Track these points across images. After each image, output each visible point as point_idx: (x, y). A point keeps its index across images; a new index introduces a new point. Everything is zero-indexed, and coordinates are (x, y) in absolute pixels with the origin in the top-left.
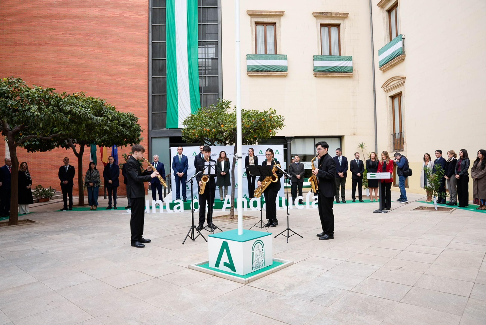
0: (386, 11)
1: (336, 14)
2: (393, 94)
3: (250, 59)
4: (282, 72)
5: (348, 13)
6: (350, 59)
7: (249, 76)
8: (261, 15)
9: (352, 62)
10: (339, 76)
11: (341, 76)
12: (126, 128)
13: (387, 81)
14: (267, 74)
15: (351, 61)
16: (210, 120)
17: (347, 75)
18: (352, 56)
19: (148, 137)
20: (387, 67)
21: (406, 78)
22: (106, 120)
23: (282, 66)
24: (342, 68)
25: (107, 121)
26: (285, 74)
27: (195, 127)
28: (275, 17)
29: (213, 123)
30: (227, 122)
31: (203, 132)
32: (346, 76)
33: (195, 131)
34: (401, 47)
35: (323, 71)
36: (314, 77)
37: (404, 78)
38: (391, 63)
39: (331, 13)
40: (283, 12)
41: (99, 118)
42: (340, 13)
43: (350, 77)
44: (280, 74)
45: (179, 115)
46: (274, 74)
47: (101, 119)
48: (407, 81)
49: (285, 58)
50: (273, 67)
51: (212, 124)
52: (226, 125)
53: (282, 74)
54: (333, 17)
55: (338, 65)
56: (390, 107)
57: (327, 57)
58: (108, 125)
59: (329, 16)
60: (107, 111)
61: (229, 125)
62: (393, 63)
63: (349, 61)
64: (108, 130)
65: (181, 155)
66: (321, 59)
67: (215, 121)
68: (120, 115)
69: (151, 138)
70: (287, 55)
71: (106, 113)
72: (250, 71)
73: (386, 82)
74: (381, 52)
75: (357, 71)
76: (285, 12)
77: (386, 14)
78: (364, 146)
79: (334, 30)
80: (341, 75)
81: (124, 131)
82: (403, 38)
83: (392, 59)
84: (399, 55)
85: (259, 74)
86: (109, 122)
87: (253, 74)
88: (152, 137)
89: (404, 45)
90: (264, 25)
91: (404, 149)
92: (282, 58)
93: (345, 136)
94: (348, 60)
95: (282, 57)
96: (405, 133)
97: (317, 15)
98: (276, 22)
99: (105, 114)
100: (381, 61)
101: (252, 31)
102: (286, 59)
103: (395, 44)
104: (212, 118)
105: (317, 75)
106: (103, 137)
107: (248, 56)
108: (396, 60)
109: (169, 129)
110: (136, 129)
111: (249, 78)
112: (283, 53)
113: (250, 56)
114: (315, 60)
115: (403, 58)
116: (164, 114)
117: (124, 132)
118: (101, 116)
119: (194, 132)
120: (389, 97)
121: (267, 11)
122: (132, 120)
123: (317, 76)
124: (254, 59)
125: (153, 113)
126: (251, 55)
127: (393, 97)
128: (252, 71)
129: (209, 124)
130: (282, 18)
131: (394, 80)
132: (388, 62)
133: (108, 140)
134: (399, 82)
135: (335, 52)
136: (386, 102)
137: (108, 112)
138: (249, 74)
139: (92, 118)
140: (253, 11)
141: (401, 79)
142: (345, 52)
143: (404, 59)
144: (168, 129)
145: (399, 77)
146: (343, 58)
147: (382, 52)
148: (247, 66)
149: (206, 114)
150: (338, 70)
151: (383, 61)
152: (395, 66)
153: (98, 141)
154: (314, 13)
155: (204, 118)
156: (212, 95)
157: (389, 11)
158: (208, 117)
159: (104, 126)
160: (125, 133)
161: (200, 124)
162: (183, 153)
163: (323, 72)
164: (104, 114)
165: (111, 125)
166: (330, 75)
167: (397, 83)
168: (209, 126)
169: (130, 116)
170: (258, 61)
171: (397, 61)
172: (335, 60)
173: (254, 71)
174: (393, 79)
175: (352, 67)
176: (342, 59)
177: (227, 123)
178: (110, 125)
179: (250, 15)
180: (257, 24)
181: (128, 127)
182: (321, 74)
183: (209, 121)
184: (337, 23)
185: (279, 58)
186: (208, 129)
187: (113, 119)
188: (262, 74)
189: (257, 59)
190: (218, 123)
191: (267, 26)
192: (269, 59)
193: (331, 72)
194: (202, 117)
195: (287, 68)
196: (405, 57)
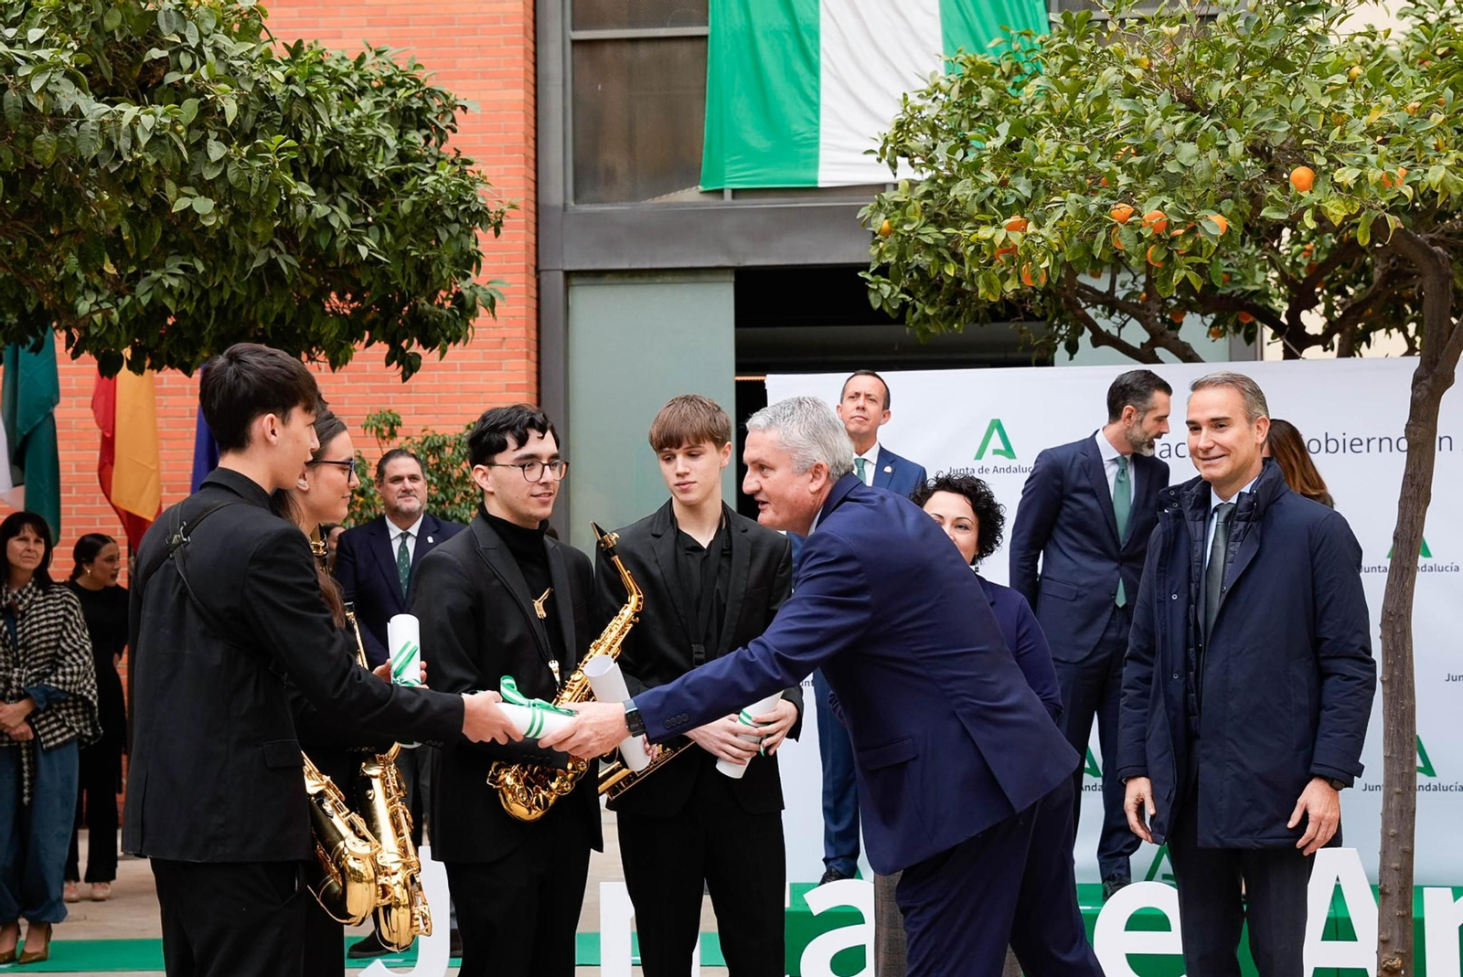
12: (353, 196)
16: (1179, 128)
19: (537, 271)
22: (189, 128)
25: (197, 134)
27: (1023, 187)
29: (1213, 154)
30: (1354, 138)
31: (1102, 235)
33: (1031, 228)
41: (129, 111)
45: (824, 61)
47: (148, 121)
51: (1201, 167)
52: (1347, 176)
58: (210, 175)
60: (193, 42)
61: (1374, 175)
64: (210, 223)
65: (872, 455)
67: (1233, 134)
68: (308, 82)
69: (561, 274)
71: (185, 61)
81: (334, 222)
86: (216, 150)
88: (568, 275)
99: (178, 67)
104: (1191, 104)
106: (142, 287)
109: (735, 192)
110: (440, 208)
116: (684, 50)
117: (334, 236)
118: (146, 87)
119: (1016, 238)
122: (407, 118)
125: (575, 43)
129: (1171, 167)
133: (190, 308)
137: (207, 51)
139: (66, 109)
144: (720, 192)
149: (1134, 63)
153: (98, 318)
155: (1118, 105)
158: (1163, 100)
159: (170, 187)
160: (341, 243)
161: (1075, 166)
162: (890, 437)
164: (172, 77)
165: (232, 176)
168: (1171, 184)
169: (389, 82)
177: (1353, 148)
178: (224, 174)
181: (367, 189)
183: (1175, 140)
186: (1153, 209)
187: (250, 118)
190: (1256, 150)
194: (1103, 100)
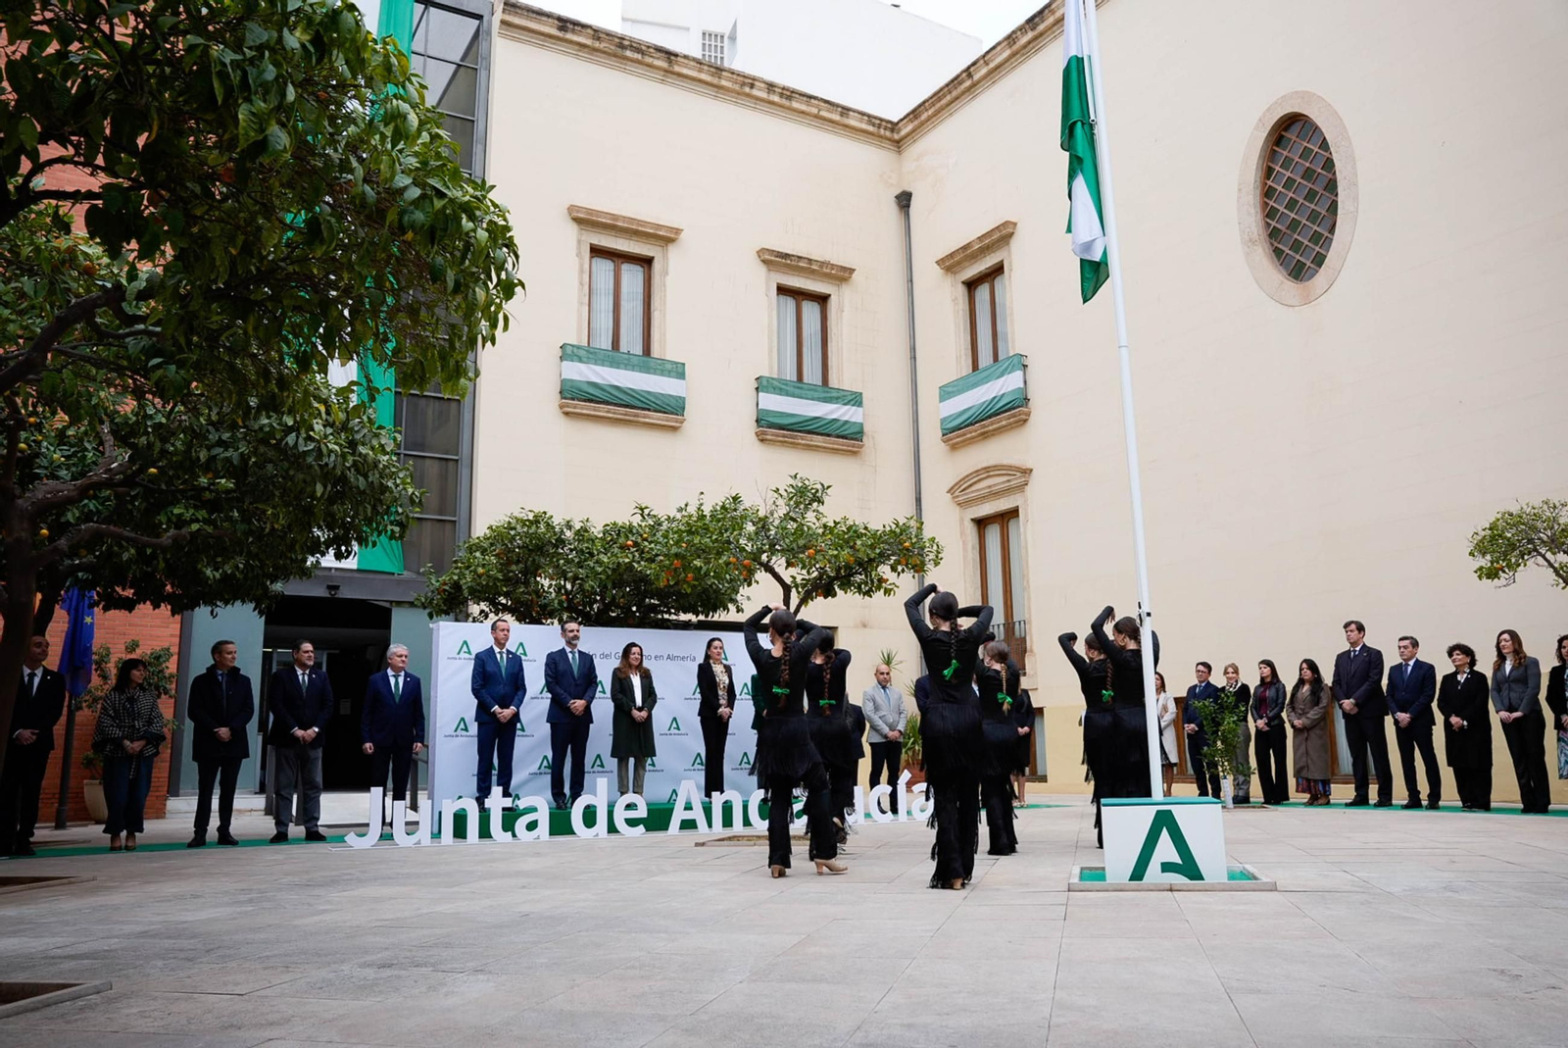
0: (963, 283)
1: (823, 264)
2: (984, 514)
3: (572, 361)
4: (672, 413)
5: (854, 270)
6: (856, 399)
7: (567, 414)
8: (612, 227)
9: (860, 409)
10: (825, 448)
11: (831, 446)
13: (967, 476)
14: (626, 415)
15: (858, 406)
17: (848, 446)
18: (861, 394)
20: (969, 436)
21: (1031, 470)
23: (670, 396)
24: (838, 424)
26: (677, 422)
28: (653, 241)
32: (845, 448)
34: (1021, 388)
35: (781, 427)
36: (758, 442)
37: (1027, 472)
38: (984, 426)
39: (810, 261)
40: (678, 231)
42: (833, 265)
43: (855, 453)
44: (662, 420)
46: (644, 418)
48: (1035, 480)
49: (677, 373)
50: (643, 397)
53: (667, 421)
54: (813, 271)
55: (826, 414)
56: (973, 548)
57: (794, 387)
59: (802, 267)
62: (990, 428)
63: (853, 405)
65: (504, 651)
66: (781, 389)
70: (684, 364)
72: (573, 399)
73: (964, 479)
74: (946, 392)
75: (873, 438)
76: (683, 233)
77: (961, 290)
79: (811, 311)
80: (833, 444)
82: (1024, 364)
83: (990, 417)
84: (1014, 409)
85: (600, 411)
87: (582, 409)
89: (1025, 382)
90: (614, 259)
91: (1027, 671)
92: (670, 372)
93: (839, 629)
94: (853, 402)
95: (669, 366)
96: (1030, 622)
97: (773, 258)
98: (653, 258)
100: (950, 416)
101: (581, 271)
102: (681, 375)
103: (998, 377)
105: (769, 437)
107: (569, 350)
108: (1001, 421)
111: (563, 419)
112: (672, 355)
113: (575, 350)
114: (763, 391)
115: (1024, 417)
120: (972, 520)
121: (632, 220)
123: (766, 440)
124: (585, 360)
126: (579, 347)
127: (981, 523)
128: (579, 400)
130: (672, 249)
131: (991, 473)
132: (976, 423)
134: (1009, 481)
135: (812, 375)
136: (961, 534)
138: (568, 407)
140: (590, 211)
141: (1019, 474)
142: (844, 380)
143: (1025, 421)
145: (1010, 468)
146: (839, 395)
147: (953, 392)
148: (563, 382)
150: (824, 427)
151: (954, 419)
152: (993, 435)
154: (761, 252)
156: (437, 461)
157: (971, 285)
163: (783, 429)
166: (803, 442)
167: (1004, 482)
170: (598, 368)
171: (1004, 423)
172: (819, 399)
173: (585, 401)
174: (988, 471)
175: (862, 424)
176: (838, 398)
179: (578, 221)
180: (597, 251)
182: (777, 436)
184: (823, 291)
185: (662, 371)
188: (608, 412)
189: (596, 364)
191: (622, 263)
192: (631, 367)
193: (809, 432)
195: (684, 403)
196: (1028, 414)
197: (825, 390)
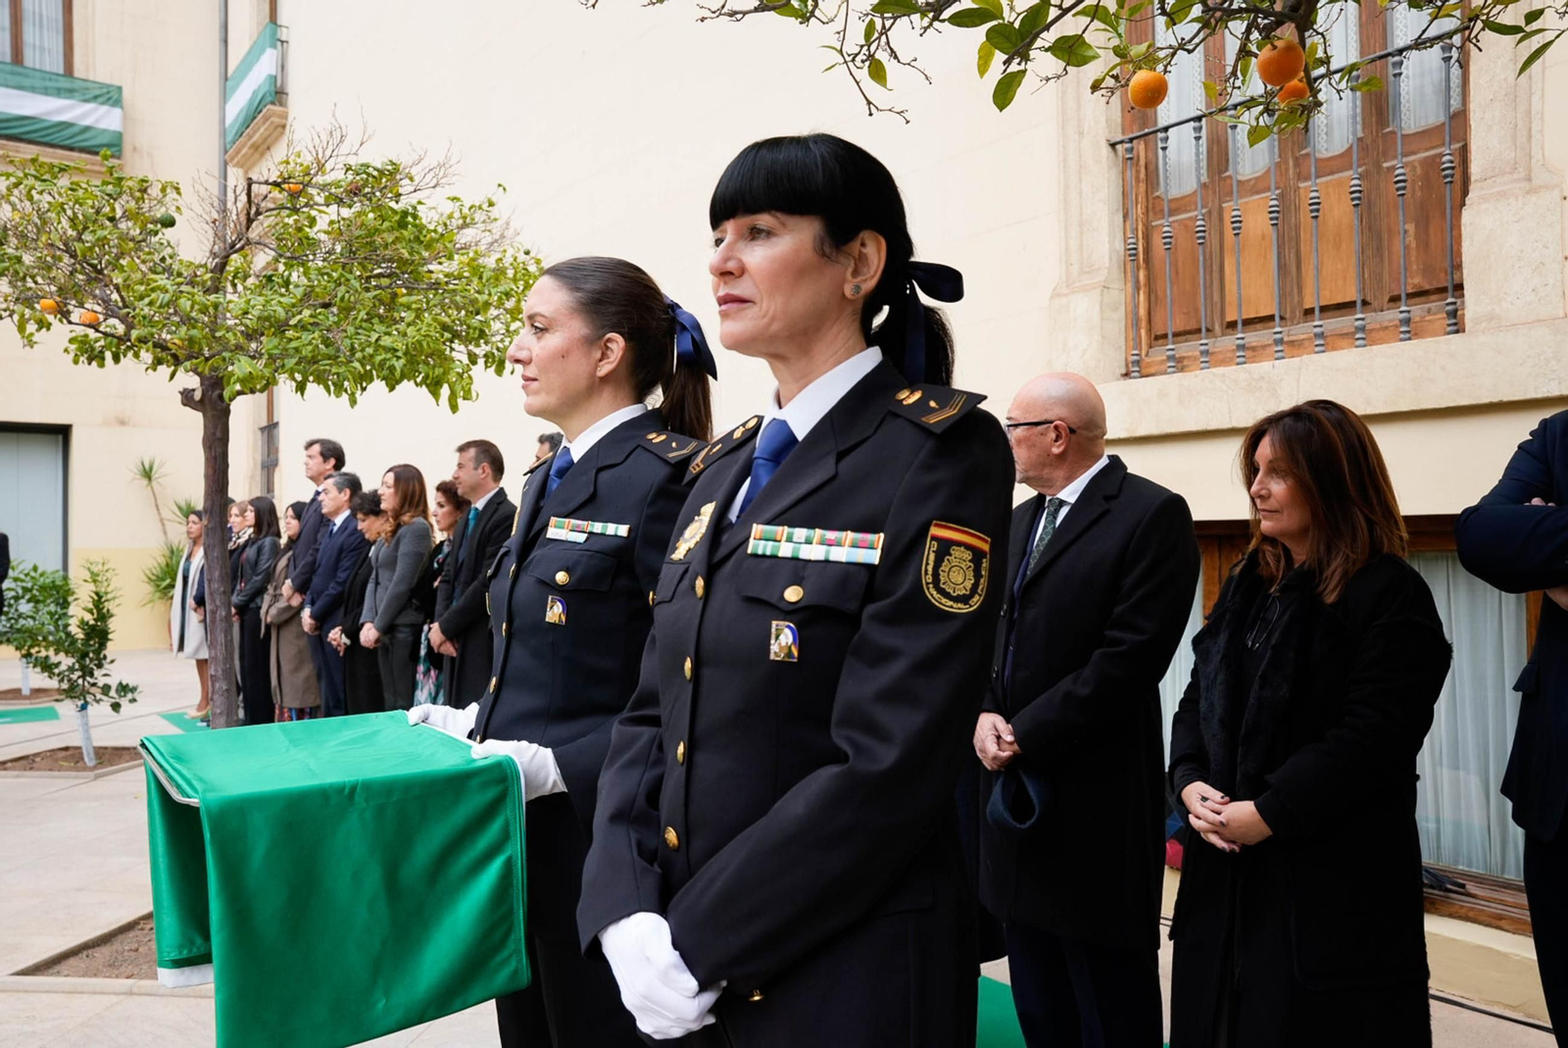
6: (110, 96)
9: (118, 111)
15: (114, 106)
18: (120, 89)
20: (244, 151)
24: (72, 130)
34: (270, 76)
38: (250, 137)
55: (49, 113)
62: (255, 138)
63: (103, 103)
78: (154, 476)
82: (283, 39)
83: (251, 121)
89: (283, 67)
93: (78, 427)
94: (101, 100)
108: (259, 129)
115: (282, 121)
132: (244, 132)
135: (43, 50)
142: (92, 65)
143: (284, 126)
146: (81, 86)
150: (44, 133)
151: (233, 128)
171: (262, 130)
172: (33, 89)
175: (122, 133)
193: (10, 138)
196: (287, 117)
197: (66, 81)
